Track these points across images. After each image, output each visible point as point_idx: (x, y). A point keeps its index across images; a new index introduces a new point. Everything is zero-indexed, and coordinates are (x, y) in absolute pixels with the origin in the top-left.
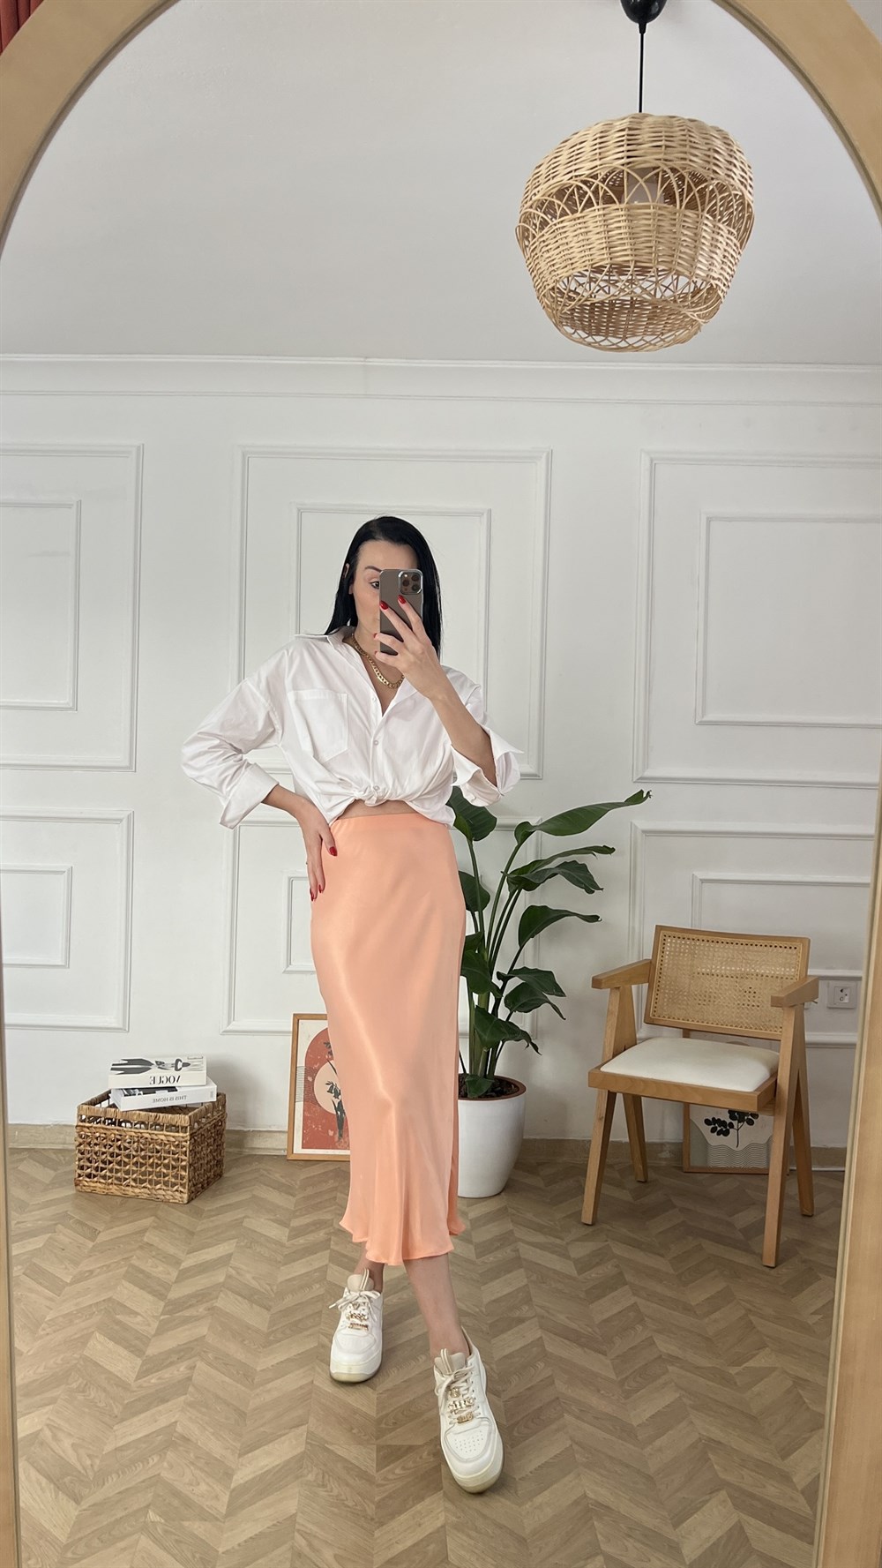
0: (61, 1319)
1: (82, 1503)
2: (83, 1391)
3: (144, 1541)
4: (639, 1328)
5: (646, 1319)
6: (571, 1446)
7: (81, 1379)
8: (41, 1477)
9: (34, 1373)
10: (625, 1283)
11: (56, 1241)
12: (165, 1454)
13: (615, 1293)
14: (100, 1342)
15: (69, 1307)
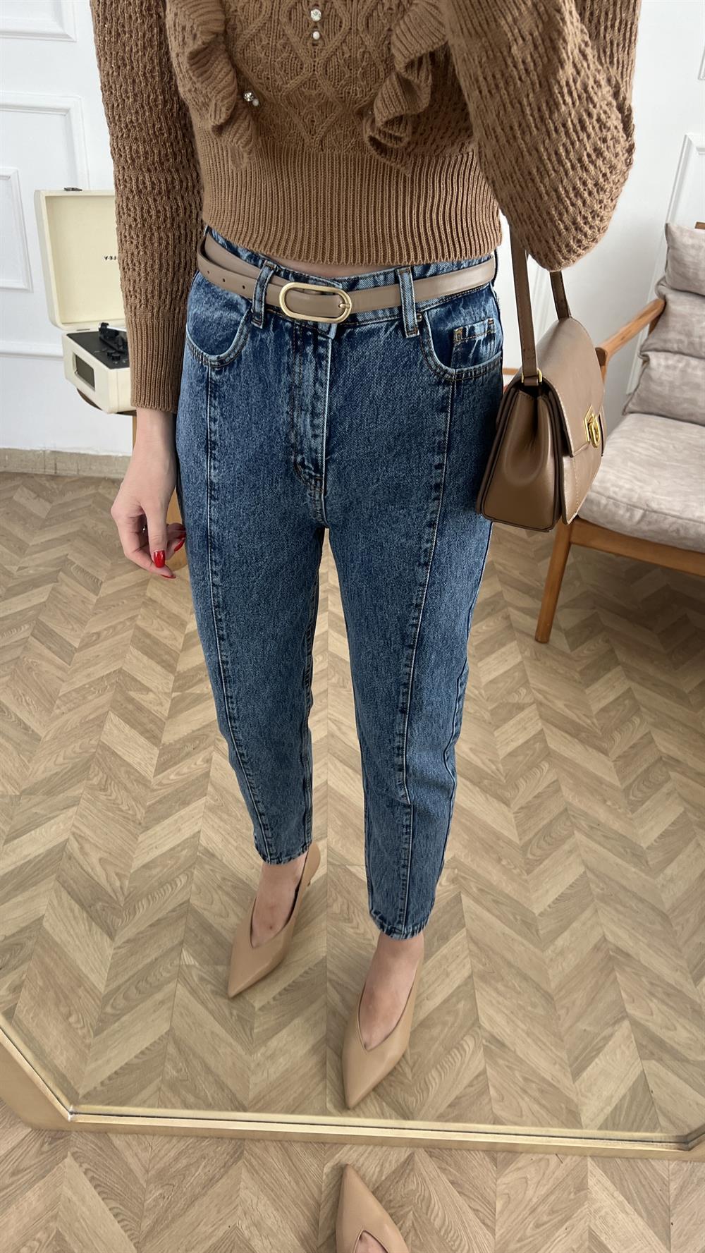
0: (74, 694)
1: (116, 938)
2: (105, 790)
3: (181, 991)
4: (637, 720)
5: (643, 709)
6: (585, 872)
7: (101, 774)
8: (73, 902)
9: (55, 765)
10: (617, 663)
11: (60, 594)
12: (192, 873)
13: (609, 675)
14: (115, 725)
15: (80, 680)
